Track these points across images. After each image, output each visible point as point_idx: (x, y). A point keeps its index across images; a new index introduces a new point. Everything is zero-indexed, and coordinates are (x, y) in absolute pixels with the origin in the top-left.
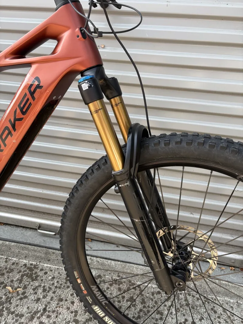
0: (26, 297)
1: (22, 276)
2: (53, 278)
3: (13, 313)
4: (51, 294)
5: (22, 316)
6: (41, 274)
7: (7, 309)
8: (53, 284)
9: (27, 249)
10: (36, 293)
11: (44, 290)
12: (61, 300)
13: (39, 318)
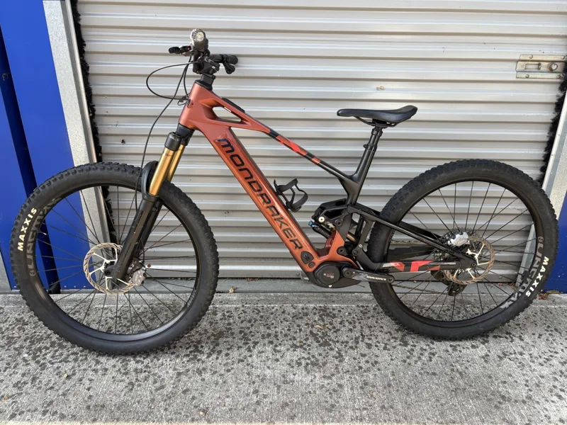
0: (338, 330)
1: (321, 316)
2: (350, 314)
3: (338, 342)
4: (357, 324)
5: (347, 342)
6: (336, 312)
7: (330, 340)
8: (354, 318)
9: (304, 296)
10: (344, 326)
11: (350, 323)
12: (371, 327)
13: (362, 341)
